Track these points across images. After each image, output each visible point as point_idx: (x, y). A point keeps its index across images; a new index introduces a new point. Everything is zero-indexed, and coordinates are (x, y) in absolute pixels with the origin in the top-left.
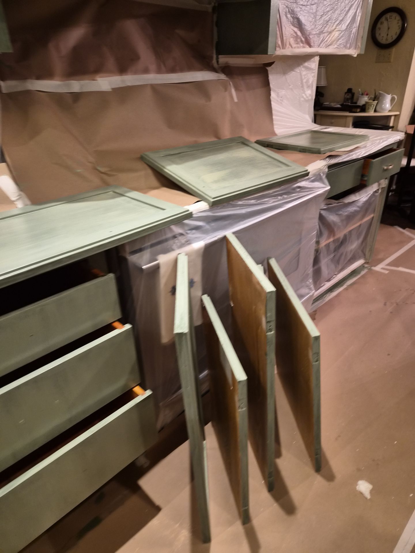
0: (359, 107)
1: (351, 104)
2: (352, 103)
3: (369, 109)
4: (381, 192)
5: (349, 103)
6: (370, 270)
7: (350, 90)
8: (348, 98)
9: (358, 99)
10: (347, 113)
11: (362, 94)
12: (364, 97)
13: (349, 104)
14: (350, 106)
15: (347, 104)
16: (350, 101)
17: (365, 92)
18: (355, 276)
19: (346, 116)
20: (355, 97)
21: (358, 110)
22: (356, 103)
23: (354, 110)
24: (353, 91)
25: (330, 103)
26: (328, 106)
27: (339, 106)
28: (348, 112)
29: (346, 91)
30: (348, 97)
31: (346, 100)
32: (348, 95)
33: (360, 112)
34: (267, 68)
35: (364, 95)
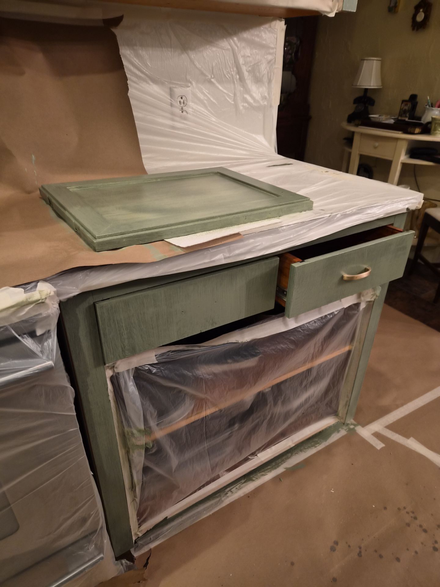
0: (420, 125)
1: (409, 119)
2: (412, 117)
3: (435, 130)
4: (364, 309)
5: (406, 117)
6: (352, 432)
7: (413, 97)
8: (405, 110)
9: (424, 112)
10: (398, 133)
11: (432, 106)
12: (433, 110)
13: (407, 119)
14: (408, 124)
15: (403, 118)
16: (408, 115)
17: (438, 101)
18: (314, 446)
19: (397, 139)
20: (419, 109)
21: (417, 130)
22: (420, 119)
23: (409, 130)
24: (418, 99)
25: (380, 116)
26: (377, 120)
27: (392, 121)
28: (400, 132)
29: (407, 98)
30: (406, 108)
31: (403, 112)
32: (406, 105)
33: (422, 133)
34: (114, 30)
35: (435, 107)
